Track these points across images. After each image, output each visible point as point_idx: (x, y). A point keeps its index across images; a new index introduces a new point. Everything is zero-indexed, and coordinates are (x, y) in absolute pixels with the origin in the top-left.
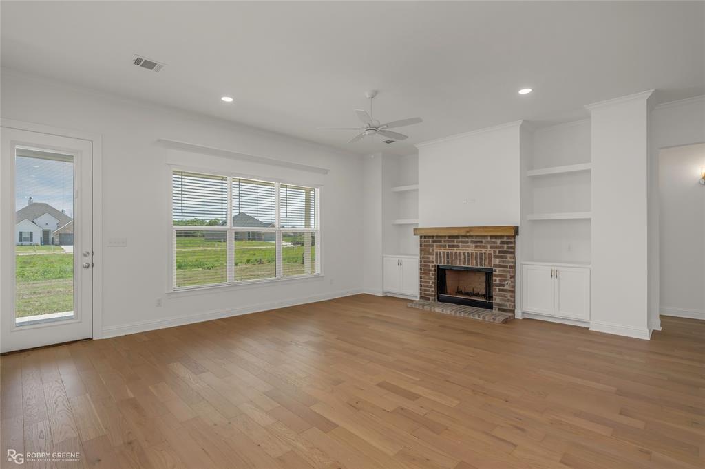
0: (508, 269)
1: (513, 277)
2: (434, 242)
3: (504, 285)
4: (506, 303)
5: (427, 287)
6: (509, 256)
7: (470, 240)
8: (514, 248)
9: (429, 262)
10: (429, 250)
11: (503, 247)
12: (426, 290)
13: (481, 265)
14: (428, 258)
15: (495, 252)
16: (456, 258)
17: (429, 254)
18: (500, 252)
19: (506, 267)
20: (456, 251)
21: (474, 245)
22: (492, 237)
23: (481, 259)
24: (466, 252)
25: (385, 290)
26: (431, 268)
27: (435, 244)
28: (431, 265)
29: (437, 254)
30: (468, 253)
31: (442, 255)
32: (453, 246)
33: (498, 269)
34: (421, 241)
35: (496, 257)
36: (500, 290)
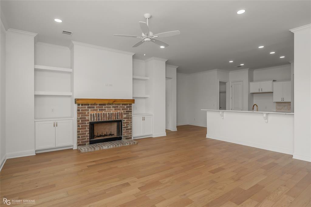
0: (130, 119)
1: (131, 122)
2: (88, 108)
3: (128, 127)
4: (129, 135)
5: (84, 136)
6: (130, 113)
7: (112, 106)
8: (131, 109)
9: (86, 121)
10: (85, 113)
11: (127, 109)
12: (82, 139)
13: (118, 119)
14: (85, 118)
15: (124, 112)
16: (104, 117)
17: (85, 115)
18: (126, 111)
19: (129, 118)
20: (104, 112)
21: (114, 109)
22: (122, 104)
23: (118, 115)
24: (110, 112)
25: (37, 148)
26: (87, 124)
27: (90, 109)
28: (87, 122)
29: (91, 115)
30: (111, 113)
31: (95, 115)
32: (102, 110)
33: (125, 120)
34: (78, 108)
35: (124, 114)
36: (126, 129)
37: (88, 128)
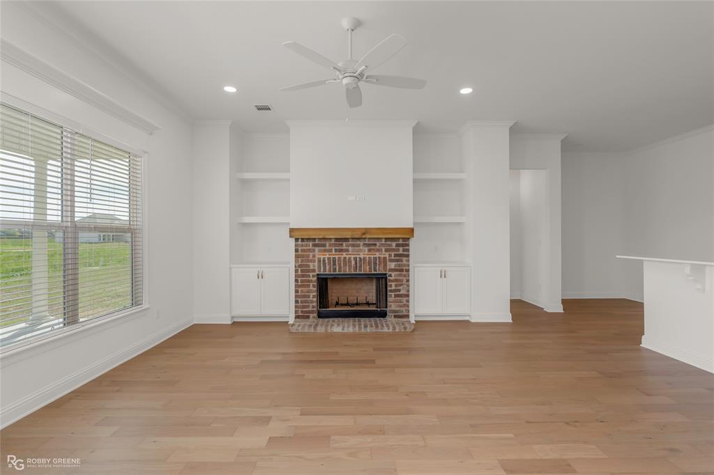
0: (404, 273)
1: (408, 281)
2: (315, 245)
3: (399, 290)
4: (401, 309)
5: (306, 302)
6: (404, 259)
7: (362, 243)
8: (408, 250)
9: (309, 271)
10: (308, 256)
11: (398, 250)
12: (304, 307)
13: (375, 270)
14: (308, 266)
15: (390, 255)
16: (345, 265)
17: (309, 261)
18: (395, 255)
19: (402, 270)
20: (344, 256)
21: (366, 249)
22: (387, 239)
23: (375, 263)
24: (358, 256)
25: (234, 314)
26: (311, 278)
27: (317, 249)
28: (311, 274)
29: (319, 261)
30: (360, 258)
31: (327, 261)
32: (341, 250)
33: (393, 274)
34: (296, 245)
35: (391, 261)
36: (396, 296)
37: (314, 286)
